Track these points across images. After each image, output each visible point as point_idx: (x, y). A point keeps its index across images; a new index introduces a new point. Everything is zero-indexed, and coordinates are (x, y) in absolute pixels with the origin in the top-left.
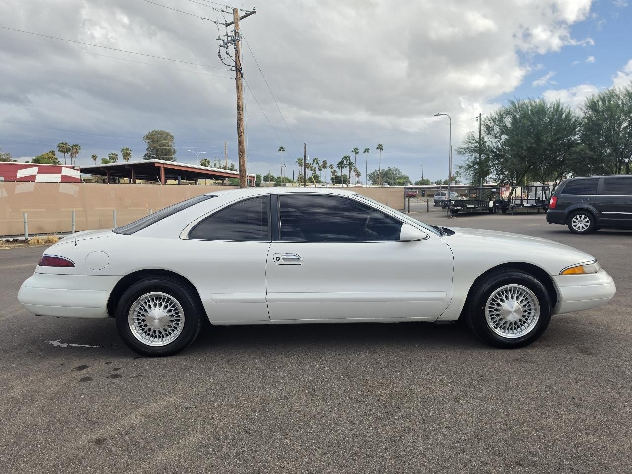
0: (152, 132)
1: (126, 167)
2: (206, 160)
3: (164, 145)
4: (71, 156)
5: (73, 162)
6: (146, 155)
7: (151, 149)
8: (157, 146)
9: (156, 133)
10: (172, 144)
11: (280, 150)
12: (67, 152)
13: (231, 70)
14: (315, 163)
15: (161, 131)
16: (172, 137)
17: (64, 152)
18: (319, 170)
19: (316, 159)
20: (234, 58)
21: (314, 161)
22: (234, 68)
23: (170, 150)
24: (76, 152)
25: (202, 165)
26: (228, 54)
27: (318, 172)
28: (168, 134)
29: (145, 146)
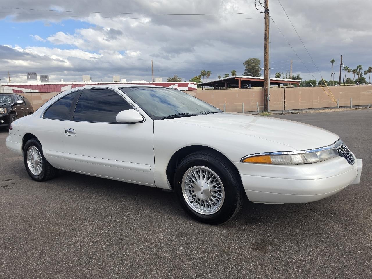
0: (249, 59)
1: (222, 81)
2: (279, 73)
3: (254, 66)
4: (207, 77)
5: (207, 80)
6: (244, 73)
7: (247, 70)
8: (250, 68)
9: (251, 60)
10: (259, 65)
11: (331, 62)
12: (205, 75)
13: (261, 12)
14: (359, 68)
15: (254, 58)
16: (260, 61)
17: (203, 75)
18: (365, 74)
19: (360, 66)
20: (264, 5)
21: (358, 68)
22: (264, 11)
23: (258, 69)
24: (209, 75)
25: (276, 77)
26: (260, 3)
27: (364, 76)
28: (258, 60)
29: (244, 68)
